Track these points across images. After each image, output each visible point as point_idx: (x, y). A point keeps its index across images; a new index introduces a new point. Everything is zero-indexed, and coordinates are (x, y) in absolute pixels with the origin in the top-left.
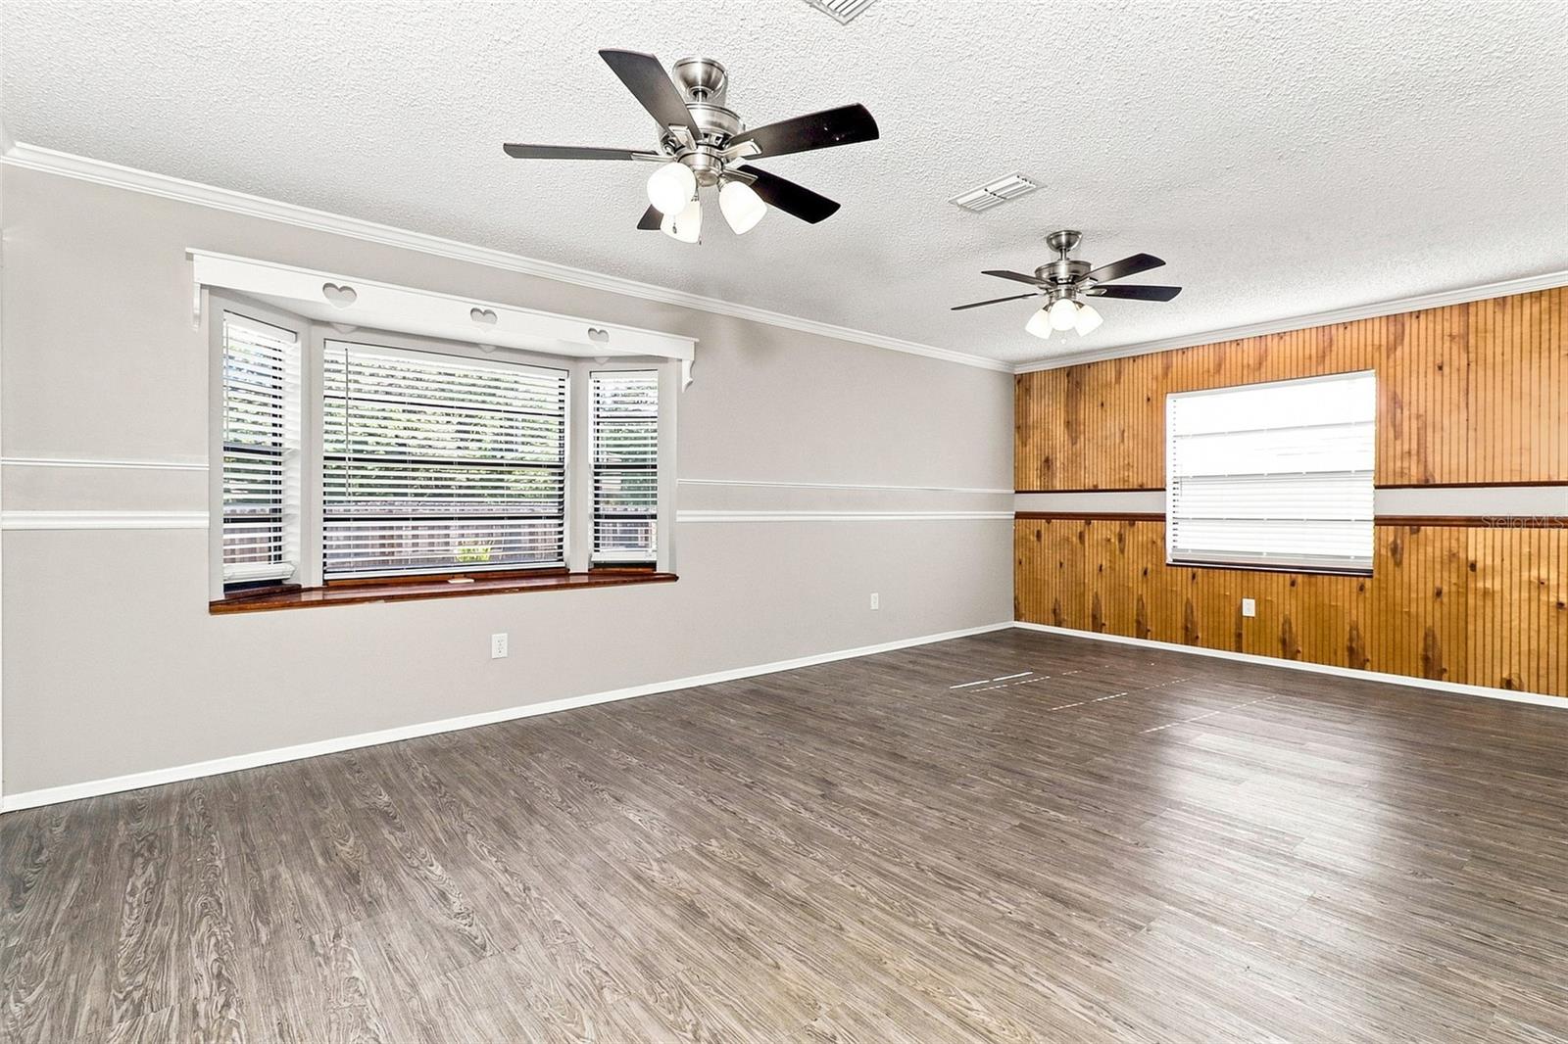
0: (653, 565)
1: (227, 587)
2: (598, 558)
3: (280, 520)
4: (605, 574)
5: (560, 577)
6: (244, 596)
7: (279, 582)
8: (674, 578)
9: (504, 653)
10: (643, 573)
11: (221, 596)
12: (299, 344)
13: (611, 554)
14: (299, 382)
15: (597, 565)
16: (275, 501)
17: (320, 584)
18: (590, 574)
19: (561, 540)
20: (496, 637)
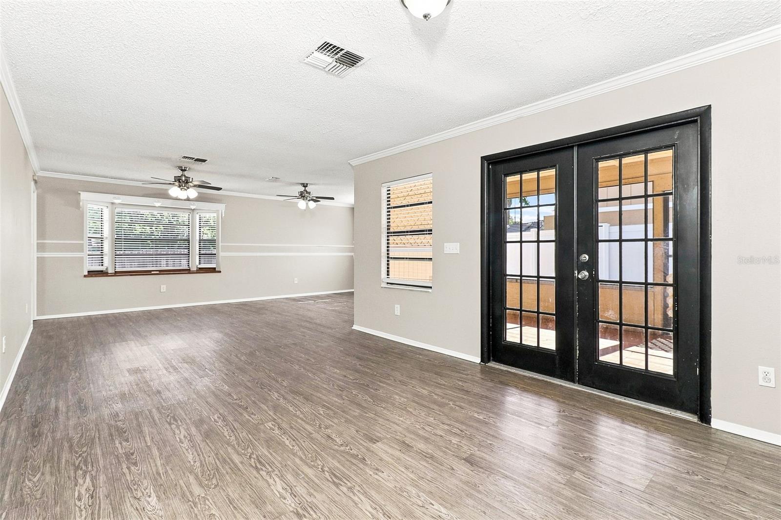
0: (215, 268)
1: (88, 272)
2: (199, 266)
3: (102, 255)
4: (201, 270)
5: (188, 271)
6: (92, 274)
7: (102, 271)
8: (220, 272)
9: (165, 291)
10: (213, 270)
11: (87, 274)
12: (108, 209)
13: (202, 266)
14: (108, 219)
15: (200, 268)
16: (102, 250)
17: (114, 272)
18: (197, 270)
19: (189, 261)
20: (162, 286)
